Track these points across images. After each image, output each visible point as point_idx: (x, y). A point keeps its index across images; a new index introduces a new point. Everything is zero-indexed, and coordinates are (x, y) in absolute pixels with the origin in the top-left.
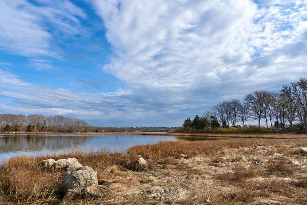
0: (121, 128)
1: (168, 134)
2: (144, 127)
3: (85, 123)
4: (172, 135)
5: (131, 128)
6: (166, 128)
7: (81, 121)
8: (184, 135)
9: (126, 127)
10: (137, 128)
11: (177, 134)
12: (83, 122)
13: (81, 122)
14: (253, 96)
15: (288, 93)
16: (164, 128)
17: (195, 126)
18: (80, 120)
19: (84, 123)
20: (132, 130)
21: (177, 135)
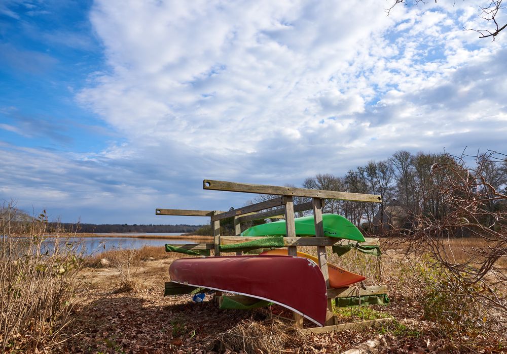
0: (103, 226)
1: (182, 236)
2: (149, 224)
3: (28, 216)
4: (189, 239)
5: (123, 225)
6: (189, 226)
7: (19, 212)
8: (206, 239)
9: (112, 224)
10: (135, 225)
11: (197, 237)
12: (24, 213)
13: (18, 214)
14: (314, 182)
15: (354, 181)
16: (185, 225)
17: (228, 225)
18: (17, 210)
19: (24, 216)
20: (124, 228)
21: (197, 239)
